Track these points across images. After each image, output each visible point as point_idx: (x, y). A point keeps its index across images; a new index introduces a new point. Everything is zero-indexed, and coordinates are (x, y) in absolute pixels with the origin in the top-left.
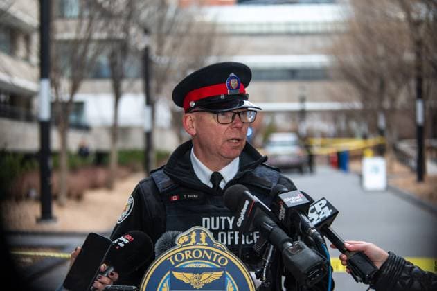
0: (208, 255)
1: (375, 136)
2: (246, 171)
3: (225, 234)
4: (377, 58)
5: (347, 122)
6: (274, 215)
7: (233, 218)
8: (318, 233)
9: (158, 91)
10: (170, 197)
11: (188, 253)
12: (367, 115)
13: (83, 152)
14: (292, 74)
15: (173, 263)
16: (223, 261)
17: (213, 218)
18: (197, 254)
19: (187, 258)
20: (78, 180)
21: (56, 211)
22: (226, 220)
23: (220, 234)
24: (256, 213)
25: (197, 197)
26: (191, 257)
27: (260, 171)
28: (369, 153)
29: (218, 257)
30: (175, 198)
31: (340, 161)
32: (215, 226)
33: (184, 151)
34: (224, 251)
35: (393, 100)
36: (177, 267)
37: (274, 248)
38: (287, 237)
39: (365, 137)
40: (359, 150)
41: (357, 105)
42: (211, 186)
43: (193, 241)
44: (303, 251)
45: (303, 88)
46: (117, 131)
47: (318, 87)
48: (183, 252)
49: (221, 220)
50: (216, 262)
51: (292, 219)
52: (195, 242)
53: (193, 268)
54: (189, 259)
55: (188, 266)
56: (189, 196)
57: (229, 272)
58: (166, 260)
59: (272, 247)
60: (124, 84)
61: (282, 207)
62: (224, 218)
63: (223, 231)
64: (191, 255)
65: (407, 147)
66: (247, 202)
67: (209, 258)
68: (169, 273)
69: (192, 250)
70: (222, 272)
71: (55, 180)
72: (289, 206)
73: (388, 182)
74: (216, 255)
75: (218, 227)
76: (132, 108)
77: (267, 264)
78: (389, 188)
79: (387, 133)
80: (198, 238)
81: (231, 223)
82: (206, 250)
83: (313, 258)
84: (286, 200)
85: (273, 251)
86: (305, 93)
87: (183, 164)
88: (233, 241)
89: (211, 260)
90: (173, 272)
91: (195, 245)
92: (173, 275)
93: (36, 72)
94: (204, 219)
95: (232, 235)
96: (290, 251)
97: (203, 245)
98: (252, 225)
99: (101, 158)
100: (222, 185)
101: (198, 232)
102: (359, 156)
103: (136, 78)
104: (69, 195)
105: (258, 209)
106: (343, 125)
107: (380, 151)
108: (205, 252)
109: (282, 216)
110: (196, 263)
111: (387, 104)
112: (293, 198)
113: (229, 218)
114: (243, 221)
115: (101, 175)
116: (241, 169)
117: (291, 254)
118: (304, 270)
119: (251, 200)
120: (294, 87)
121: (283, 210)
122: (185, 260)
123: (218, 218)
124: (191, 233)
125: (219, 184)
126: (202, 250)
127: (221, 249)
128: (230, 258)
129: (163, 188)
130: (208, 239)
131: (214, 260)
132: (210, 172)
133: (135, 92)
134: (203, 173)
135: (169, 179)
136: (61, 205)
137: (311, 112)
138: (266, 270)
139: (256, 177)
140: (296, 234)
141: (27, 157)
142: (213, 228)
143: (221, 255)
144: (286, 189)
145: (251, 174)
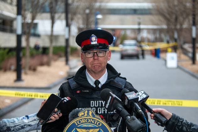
0: (92, 121)
1: (172, 42)
2: (111, 80)
3: (101, 108)
4: (175, 6)
5: (160, 35)
6: (123, 103)
7: (105, 102)
8: (142, 112)
9: (72, 19)
10: (76, 92)
11: (83, 120)
12: (169, 31)
13: (37, 48)
14: (135, 12)
15: (77, 125)
16: (99, 124)
17: (95, 101)
18: (88, 121)
19: (83, 122)
20: (34, 62)
21: (23, 77)
22: (101, 102)
23: (98, 109)
24: (114, 102)
25: (88, 91)
26: (85, 122)
27: (117, 79)
28: (170, 50)
29: (97, 122)
30: (78, 92)
31: (156, 53)
32: (96, 105)
33: (83, 70)
34: (100, 119)
35: (181, 25)
36: (78, 126)
37: (122, 118)
38: (128, 114)
39: (168, 42)
40: (165, 48)
41: (165, 27)
42: (94, 86)
43: (86, 115)
44: (135, 120)
45: (139, 18)
46: (53, 37)
47: (147, 18)
48: (81, 120)
49: (99, 102)
50: (96, 124)
51: (131, 105)
52: (87, 115)
53: (85, 127)
54: (84, 123)
55: (83, 126)
56: (85, 91)
57: (102, 129)
58: (73, 123)
59: (121, 118)
60: (57, 16)
61: (126, 99)
62: (100, 101)
63: (100, 107)
64: (85, 121)
65: (188, 47)
66: (110, 97)
67: (93, 122)
68: (75, 129)
69: (85, 119)
70: (99, 129)
71: (23, 62)
72: (130, 99)
73: (178, 64)
74: (96, 121)
75: (98, 106)
76: (60, 26)
77: (119, 126)
78: (178, 67)
79: (178, 41)
80: (88, 114)
81: (104, 104)
82: (92, 119)
83: (139, 124)
84: (128, 96)
85: (122, 120)
86: (141, 21)
87: (82, 76)
88: (104, 112)
89: (94, 124)
90: (77, 129)
91: (87, 116)
92: (77, 130)
93: (15, 9)
94: (91, 102)
95: (104, 109)
96: (129, 121)
97: (90, 117)
98: (112, 108)
99: (45, 50)
100: (100, 86)
101: (88, 111)
102: (165, 51)
103: (62, 13)
104: (30, 69)
105: (115, 100)
106: (158, 36)
107: (175, 49)
108: (91, 120)
109: (126, 103)
110: (87, 125)
111: (178, 27)
112: (131, 95)
113: (102, 101)
114: (108, 106)
115: (45, 59)
116: (108, 78)
117: (129, 122)
118: (135, 129)
119: (112, 96)
120: (136, 18)
121: (126, 101)
122: (82, 123)
123: (98, 102)
124: (85, 111)
125: (98, 85)
126: (90, 119)
127: (98, 119)
128: (102, 122)
129: (74, 87)
130: (92, 114)
131: (95, 123)
132: (94, 80)
133: (61, 20)
134: (91, 80)
135: (76, 83)
136: (26, 74)
137: (143, 29)
138: (119, 129)
139: (115, 83)
140: (133, 112)
141: (11, 50)
142: (95, 106)
143: (99, 121)
144: (128, 91)
145: (113, 81)
